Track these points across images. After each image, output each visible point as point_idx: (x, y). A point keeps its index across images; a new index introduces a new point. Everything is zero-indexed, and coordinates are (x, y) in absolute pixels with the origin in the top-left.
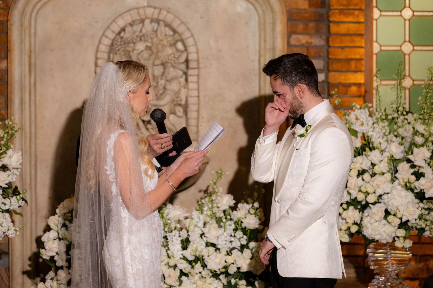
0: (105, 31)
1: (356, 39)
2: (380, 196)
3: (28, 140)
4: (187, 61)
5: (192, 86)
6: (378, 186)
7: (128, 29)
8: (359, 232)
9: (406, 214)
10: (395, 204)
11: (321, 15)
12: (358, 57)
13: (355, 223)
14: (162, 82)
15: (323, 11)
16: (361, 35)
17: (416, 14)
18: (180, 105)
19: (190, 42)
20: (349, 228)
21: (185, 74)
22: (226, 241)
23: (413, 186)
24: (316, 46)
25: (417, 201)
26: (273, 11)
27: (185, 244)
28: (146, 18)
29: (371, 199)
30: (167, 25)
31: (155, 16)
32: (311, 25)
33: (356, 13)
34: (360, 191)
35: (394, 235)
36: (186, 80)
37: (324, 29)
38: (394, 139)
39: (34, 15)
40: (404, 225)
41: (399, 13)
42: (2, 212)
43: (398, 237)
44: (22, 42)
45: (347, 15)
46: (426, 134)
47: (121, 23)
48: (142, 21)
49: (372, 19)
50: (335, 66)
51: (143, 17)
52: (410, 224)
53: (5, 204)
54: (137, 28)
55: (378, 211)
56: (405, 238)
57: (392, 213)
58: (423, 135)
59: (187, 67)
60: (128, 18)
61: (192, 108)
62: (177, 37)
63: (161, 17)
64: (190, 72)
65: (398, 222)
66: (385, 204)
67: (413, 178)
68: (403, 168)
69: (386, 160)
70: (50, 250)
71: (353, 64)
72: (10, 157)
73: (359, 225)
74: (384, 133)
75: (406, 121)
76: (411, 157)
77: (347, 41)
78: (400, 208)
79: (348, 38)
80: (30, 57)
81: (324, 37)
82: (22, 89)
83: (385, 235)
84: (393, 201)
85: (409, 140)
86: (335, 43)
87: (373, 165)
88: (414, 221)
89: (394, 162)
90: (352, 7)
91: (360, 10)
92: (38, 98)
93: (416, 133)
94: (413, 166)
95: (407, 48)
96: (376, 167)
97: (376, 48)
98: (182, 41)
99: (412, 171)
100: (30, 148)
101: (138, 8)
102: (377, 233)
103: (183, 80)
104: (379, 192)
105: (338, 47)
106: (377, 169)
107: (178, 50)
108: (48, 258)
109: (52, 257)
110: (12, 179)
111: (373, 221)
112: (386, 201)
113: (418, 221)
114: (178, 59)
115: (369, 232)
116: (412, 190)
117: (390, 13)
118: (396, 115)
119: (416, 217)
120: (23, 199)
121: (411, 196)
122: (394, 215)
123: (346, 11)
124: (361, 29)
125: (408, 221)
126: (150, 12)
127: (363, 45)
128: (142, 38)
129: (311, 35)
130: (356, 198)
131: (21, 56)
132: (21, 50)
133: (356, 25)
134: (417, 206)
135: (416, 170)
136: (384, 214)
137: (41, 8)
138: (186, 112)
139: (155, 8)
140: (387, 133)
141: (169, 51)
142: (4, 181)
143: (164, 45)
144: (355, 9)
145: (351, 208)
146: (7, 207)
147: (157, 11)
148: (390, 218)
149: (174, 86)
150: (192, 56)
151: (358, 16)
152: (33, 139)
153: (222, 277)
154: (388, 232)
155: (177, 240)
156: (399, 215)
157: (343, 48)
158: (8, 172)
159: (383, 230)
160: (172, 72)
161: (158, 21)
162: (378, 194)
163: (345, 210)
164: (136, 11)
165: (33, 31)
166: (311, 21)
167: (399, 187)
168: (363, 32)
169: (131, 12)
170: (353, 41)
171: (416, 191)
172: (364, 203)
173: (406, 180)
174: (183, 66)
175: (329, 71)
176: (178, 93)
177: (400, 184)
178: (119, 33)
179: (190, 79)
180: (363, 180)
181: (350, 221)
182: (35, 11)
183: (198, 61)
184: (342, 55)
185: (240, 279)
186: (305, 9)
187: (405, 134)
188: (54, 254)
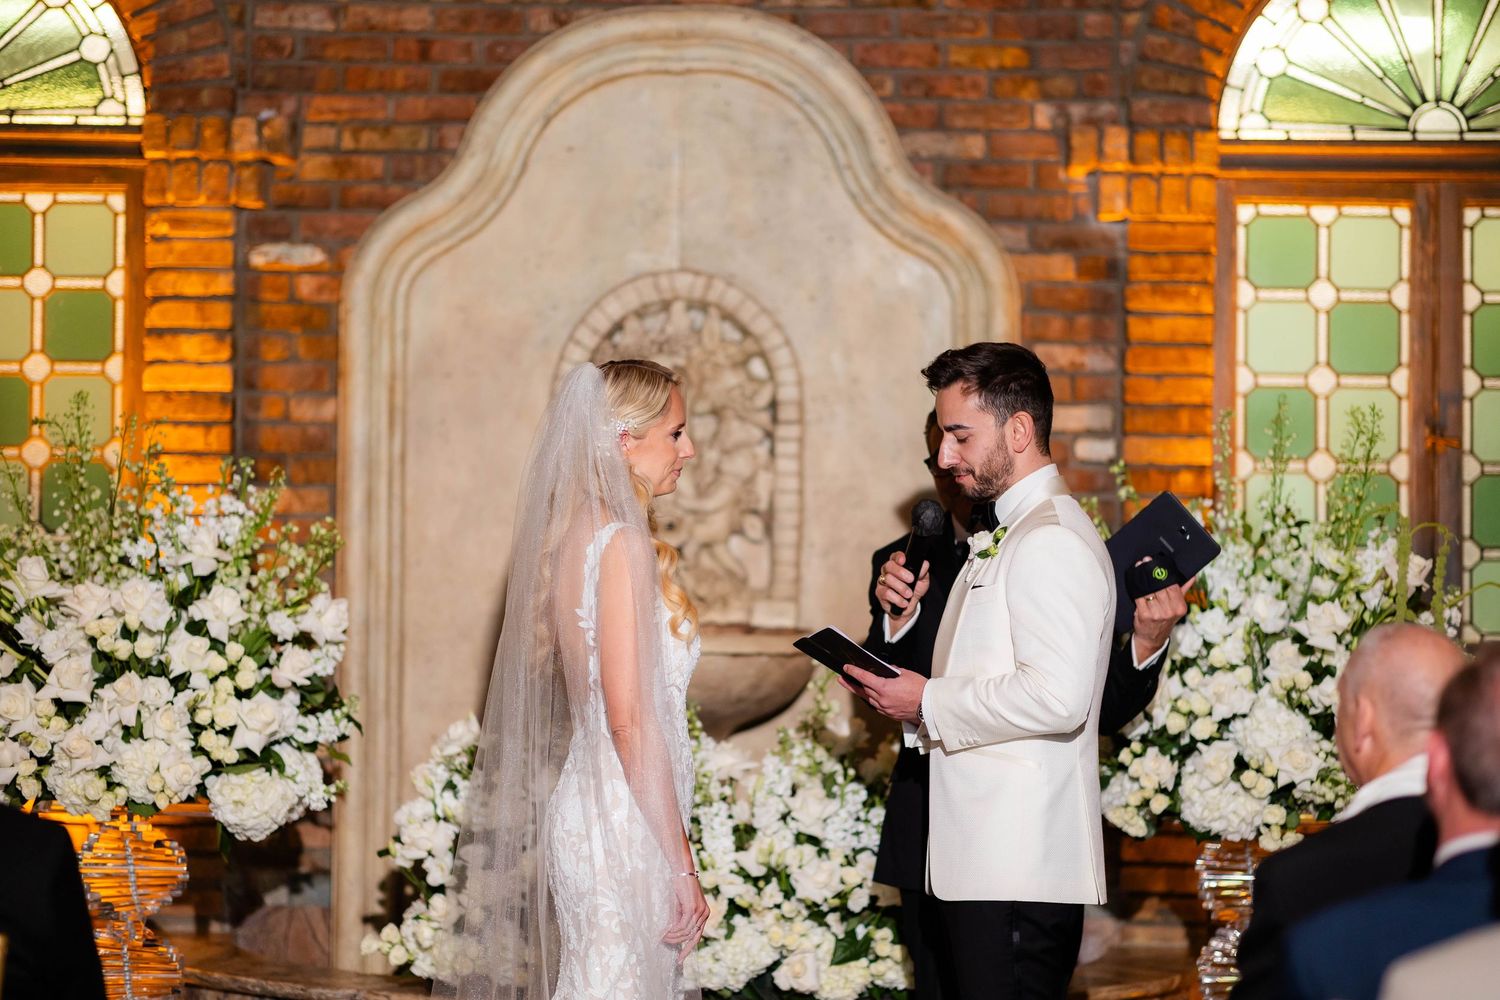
0: (576, 328)
1: (1194, 355)
2: (1225, 723)
3: (383, 592)
4: (774, 405)
5: (786, 465)
6: (1219, 697)
7: (632, 325)
8: (1172, 813)
9: (1286, 766)
10: (1262, 744)
11: (1107, 298)
12: (1196, 399)
13: (1163, 791)
14: (712, 455)
15: (1112, 287)
16: (1207, 346)
17: (1345, 296)
18: (755, 512)
19: (781, 357)
20: (1146, 803)
21: (770, 435)
22: (845, 831)
23: (1305, 699)
24: (1094, 374)
25: (1316, 735)
26: (986, 284)
27: (744, 834)
28: (676, 298)
29: (1203, 729)
30: (728, 316)
31: (697, 294)
32: (1083, 320)
33: (1194, 290)
34: (1174, 709)
35: (1258, 822)
36: (772, 453)
37: (1114, 332)
38: (1264, 584)
39: (403, 288)
40: (1283, 795)
41: (1301, 295)
42: (299, 749)
43: (1268, 826)
44: (372, 353)
45: (1170, 295)
46: (1343, 572)
47: (614, 309)
48: (666, 306)
49: (1234, 308)
50: (1140, 421)
51: (668, 296)
52: (1296, 794)
53: (305, 730)
54: (654, 323)
55: (1216, 759)
56: (1284, 828)
57: (1254, 764)
58: (1334, 575)
59: (775, 420)
60: (631, 299)
61: (786, 519)
62: (750, 345)
63: (712, 297)
64: (782, 431)
65: (1268, 787)
66: (1237, 744)
67: (1306, 678)
68: (1284, 653)
69: (1240, 633)
70: (413, 844)
71: (1184, 418)
72: (320, 614)
73: (1172, 794)
74: (1241, 572)
75: (1294, 543)
76: (1301, 627)
77: (1169, 361)
78: (1272, 752)
79: (1173, 353)
80: (392, 390)
81: (1114, 350)
82: (371, 468)
83: (1236, 820)
84: (1257, 736)
85: (1300, 588)
86: (1140, 364)
87: (1208, 645)
88: (1306, 786)
89: (1262, 638)
90: (1183, 276)
91: (1205, 283)
92: (410, 492)
93: (1318, 569)
94: (1306, 649)
95: (1322, 381)
96: (1214, 652)
97: (1244, 381)
98: (763, 355)
99: (1305, 661)
100: (389, 612)
101: (655, 275)
102: (1217, 815)
103: (762, 451)
104: (1221, 712)
105: (1149, 376)
106: (1217, 657)
107: (752, 378)
108: (408, 865)
109: (419, 863)
110: (324, 669)
111: (1205, 784)
112: (1240, 735)
113: (1317, 784)
114: (751, 398)
115: (1194, 813)
116: (1303, 708)
117: (1281, 294)
118: (1268, 526)
119: (1313, 774)
120: (350, 718)
121: (1301, 724)
122: (1258, 770)
123: (1167, 287)
124: (1205, 330)
125: (1292, 786)
126: (684, 283)
127: (1210, 370)
128: (666, 347)
129: (1081, 346)
130: (1164, 728)
131: (370, 387)
132: (370, 373)
133: (1192, 322)
134: (1316, 747)
135: (1314, 659)
136: (1232, 767)
137: (420, 271)
138: (769, 530)
139: (697, 273)
140: (1247, 571)
141: (731, 379)
142: (301, 670)
143: (717, 366)
144: (1189, 282)
145: (1153, 751)
146: (308, 738)
147: (701, 282)
148: (1248, 777)
149: (739, 465)
150: (787, 393)
151: (1197, 299)
152: (396, 591)
153: (832, 919)
154: (1243, 813)
155: (722, 824)
156: (1270, 770)
157: (1159, 377)
158: (315, 652)
159: (1232, 807)
160: (736, 431)
161: (703, 306)
162: (1218, 716)
163: (1136, 756)
164: (649, 281)
165: (399, 327)
166: (1081, 310)
167: (1273, 703)
168: (1209, 339)
169: (640, 283)
170: (1185, 360)
171: (1313, 711)
172: (1185, 741)
173: (1290, 684)
174: (764, 418)
175: (1125, 434)
176: (749, 482)
177: (1273, 694)
178: (609, 335)
179: (781, 448)
180: (1184, 684)
181: (1150, 784)
182: (407, 278)
183: (800, 405)
184: (1157, 395)
185: (879, 927)
186: (1067, 283)
187: (1290, 574)
188: (422, 854)
